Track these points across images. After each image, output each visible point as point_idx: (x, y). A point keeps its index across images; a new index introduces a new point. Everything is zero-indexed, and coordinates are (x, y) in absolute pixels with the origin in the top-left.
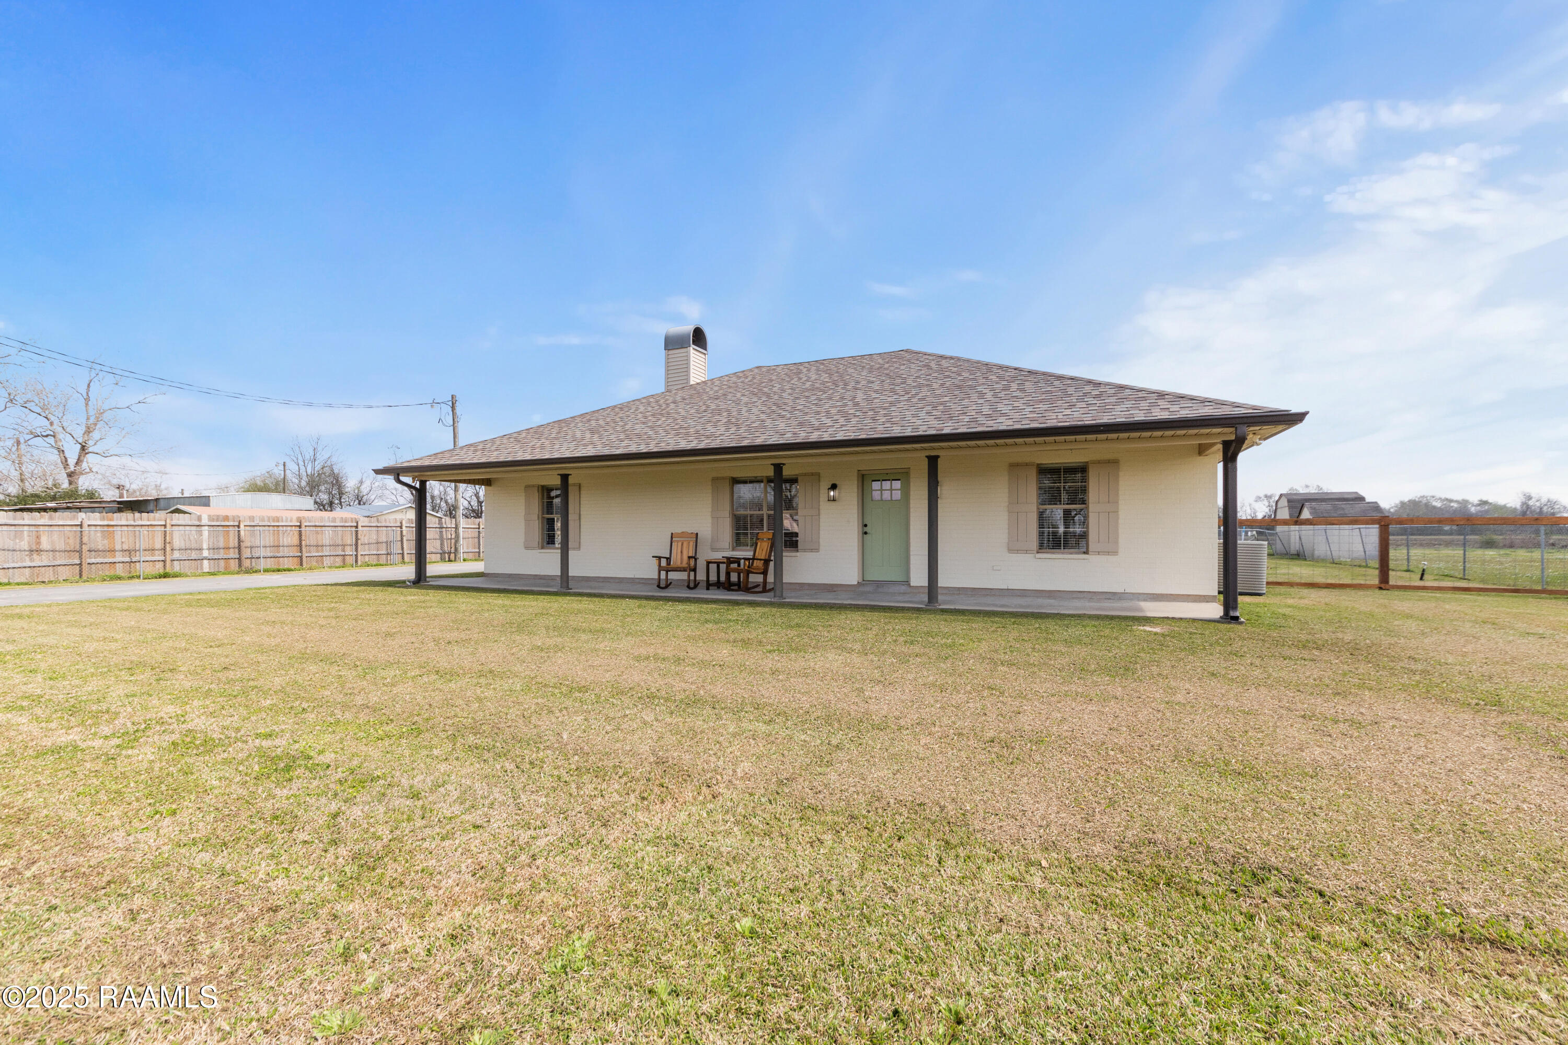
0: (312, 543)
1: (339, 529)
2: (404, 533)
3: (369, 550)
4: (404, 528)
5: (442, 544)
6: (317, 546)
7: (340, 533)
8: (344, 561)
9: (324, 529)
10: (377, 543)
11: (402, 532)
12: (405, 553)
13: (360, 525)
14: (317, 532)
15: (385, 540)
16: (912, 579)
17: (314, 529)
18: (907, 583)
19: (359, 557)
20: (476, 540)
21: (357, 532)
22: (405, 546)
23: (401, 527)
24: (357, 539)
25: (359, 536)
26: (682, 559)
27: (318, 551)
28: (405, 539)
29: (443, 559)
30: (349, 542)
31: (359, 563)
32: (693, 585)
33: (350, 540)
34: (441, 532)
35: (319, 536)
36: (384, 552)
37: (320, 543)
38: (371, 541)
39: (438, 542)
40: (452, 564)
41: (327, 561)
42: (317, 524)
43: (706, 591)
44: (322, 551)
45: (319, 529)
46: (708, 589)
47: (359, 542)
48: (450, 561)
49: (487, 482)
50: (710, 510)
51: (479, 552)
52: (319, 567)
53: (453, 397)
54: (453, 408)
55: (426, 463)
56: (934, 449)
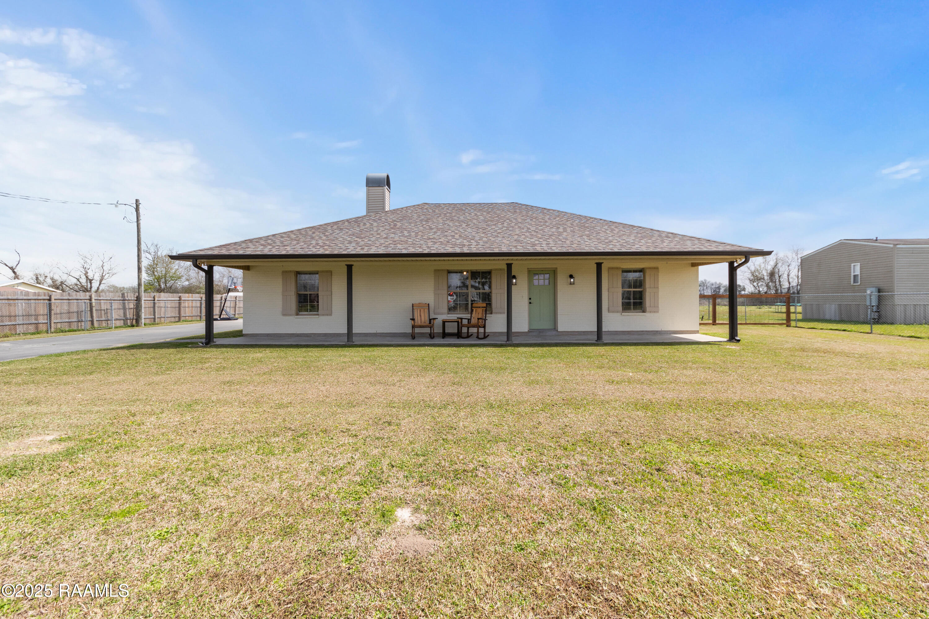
0: (4, 314)
1: (32, 301)
2: (94, 304)
3: (61, 318)
4: (93, 301)
5: (125, 314)
6: (10, 316)
7: (33, 305)
8: (37, 328)
9: (17, 301)
10: (69, 313)
11: (91, 304)
12: (95, 319)
13: (53, 298)
14: (10, 305)
15: (75, 310)
16: (559, 328)
17: (6, 301)
18: (555, 328)
19: (53, 325)
20: (152, 309)
21: (50, 305)
22: (94, 315)
23: (90, 300)
24: (50, 310)
25: (53, 307)
26: (421, 319)
27: (10, 321)
28: (94, 309)
29: (126, 325)
30: (42, 312)
31: (53, 330)
32: (432, 336)
33: (43, 310)
34: (124, 303)
35: (12, 308)
36: (75, 320)
37: (13, 314)
38: (63, 311)
39: (122, 311)
40: (136, 329)
41: (19, 329)
42: (10, 297)
43: (442, 339)
44: (15, 320)
45: (12, 302)
46: (443, 338)
47: (53, 312)
48: (132, 326)
49: (246, 268)
50: (433, 289)
51: (154, 319)
52: (12, 335)
53: (137, 201)
54: (137, 209)
55: (216, 252)
56: (600, 259)
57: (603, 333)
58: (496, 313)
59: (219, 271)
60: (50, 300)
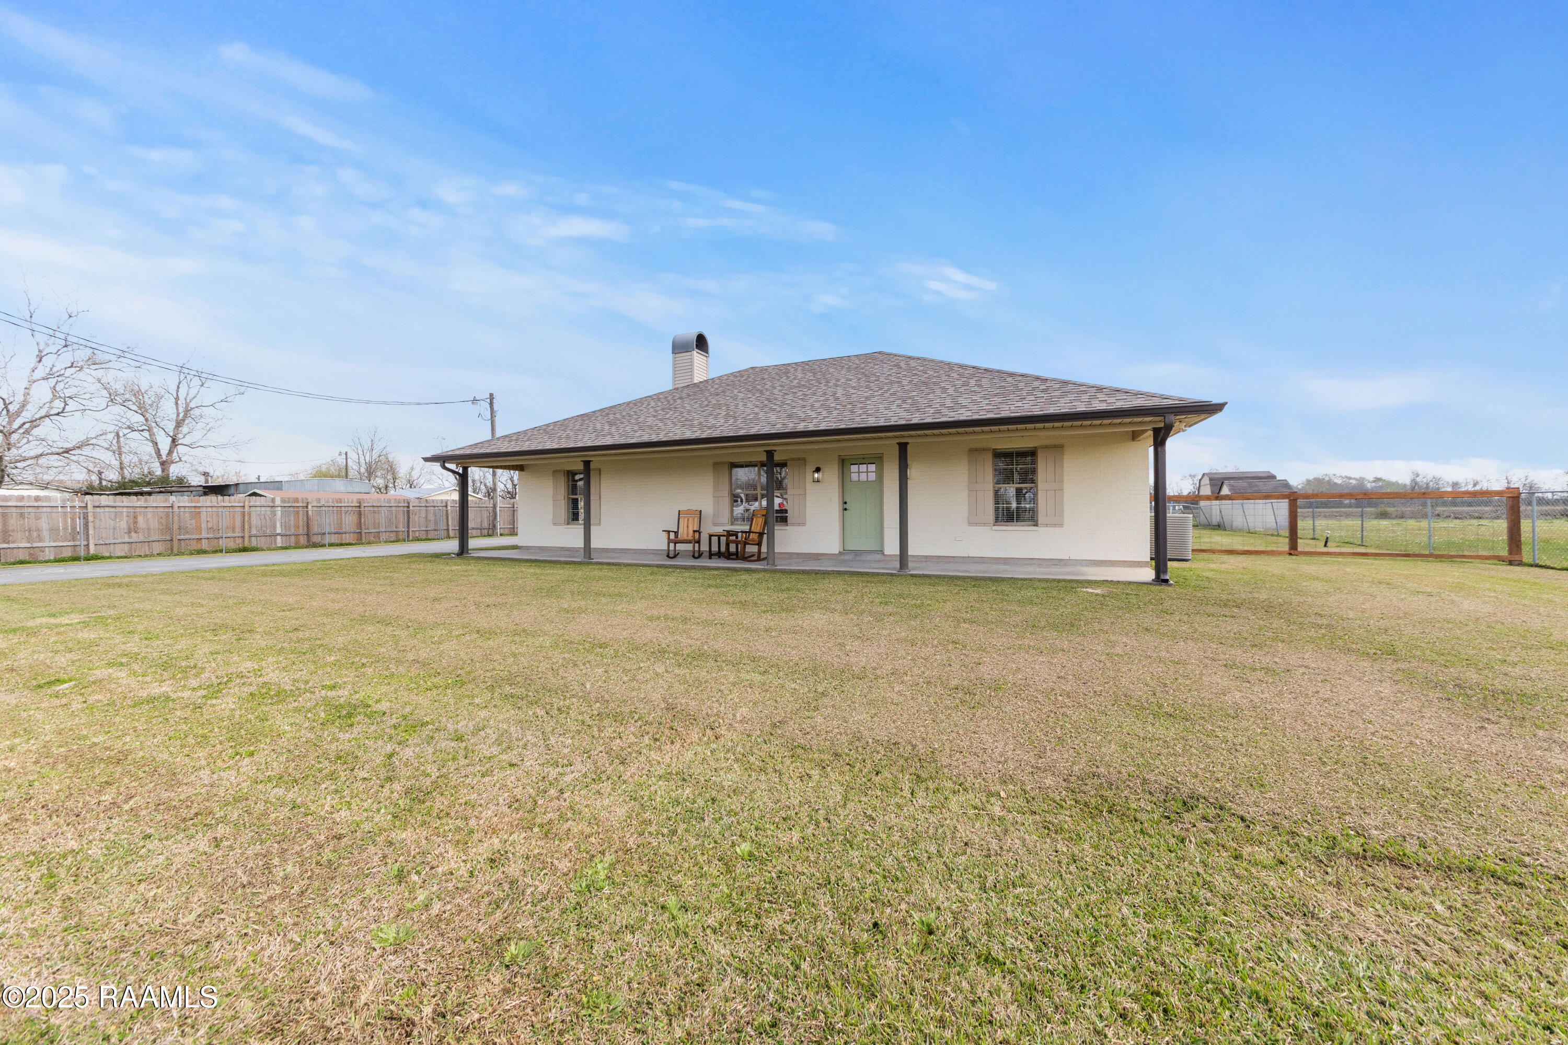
0: (370, 521)
1: (393, 509)
2: (449, 512)
3: (419, 527)
4: (449, 508)
5: (482, 521)
6: (374, 524)
7: (391, 513)
8: (397, 536)
9: (380, 509)
10: (426, 521)
12: (450, 529)
13: (411, 505)
14: (374, 512)
15: (432, 518)
16: (886, 549)
17: (372, 509)
18: (881, 552)
19: (411, 533)
20: (511, 518)
21: (408, 512)
22: (450, 523)
23: (446, 507)
24: (409, 518)
25: (411, 515)
26: (688, 533)
27: (375, 529)
28: (450, 517)
29: (482, 535)
31: (411, 538)
32: (697, 555)
33: (402, 519)
34: (481, 511)
35: (376, 515)
36: (432, 529)
37: (377, 521)
38: (421, 519)
39: (479, 520)
40: (490, 538)
41: (383, 537)
42: (374, 505)
43: (709, 560)
44: (379, 528)
45: (376, 509)
46: (710, 558)
47: (411, 520)
48: (489, 535)
49: (521, 468)
50: (712, 490)
51: (514, 528)
52: (376, 543)
53: (491, 395)
54: (491, 404)
55: (468, 452)
56: (904, 437)
57: (910, 559)
58: (793, 524)
59: (475, 473)
60: (408, 507)
